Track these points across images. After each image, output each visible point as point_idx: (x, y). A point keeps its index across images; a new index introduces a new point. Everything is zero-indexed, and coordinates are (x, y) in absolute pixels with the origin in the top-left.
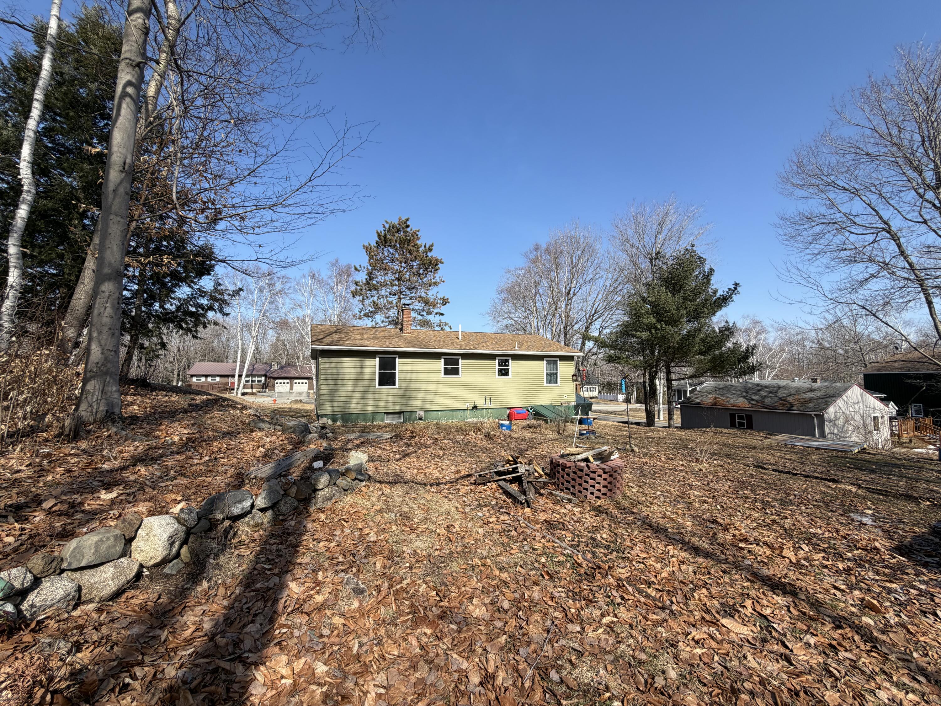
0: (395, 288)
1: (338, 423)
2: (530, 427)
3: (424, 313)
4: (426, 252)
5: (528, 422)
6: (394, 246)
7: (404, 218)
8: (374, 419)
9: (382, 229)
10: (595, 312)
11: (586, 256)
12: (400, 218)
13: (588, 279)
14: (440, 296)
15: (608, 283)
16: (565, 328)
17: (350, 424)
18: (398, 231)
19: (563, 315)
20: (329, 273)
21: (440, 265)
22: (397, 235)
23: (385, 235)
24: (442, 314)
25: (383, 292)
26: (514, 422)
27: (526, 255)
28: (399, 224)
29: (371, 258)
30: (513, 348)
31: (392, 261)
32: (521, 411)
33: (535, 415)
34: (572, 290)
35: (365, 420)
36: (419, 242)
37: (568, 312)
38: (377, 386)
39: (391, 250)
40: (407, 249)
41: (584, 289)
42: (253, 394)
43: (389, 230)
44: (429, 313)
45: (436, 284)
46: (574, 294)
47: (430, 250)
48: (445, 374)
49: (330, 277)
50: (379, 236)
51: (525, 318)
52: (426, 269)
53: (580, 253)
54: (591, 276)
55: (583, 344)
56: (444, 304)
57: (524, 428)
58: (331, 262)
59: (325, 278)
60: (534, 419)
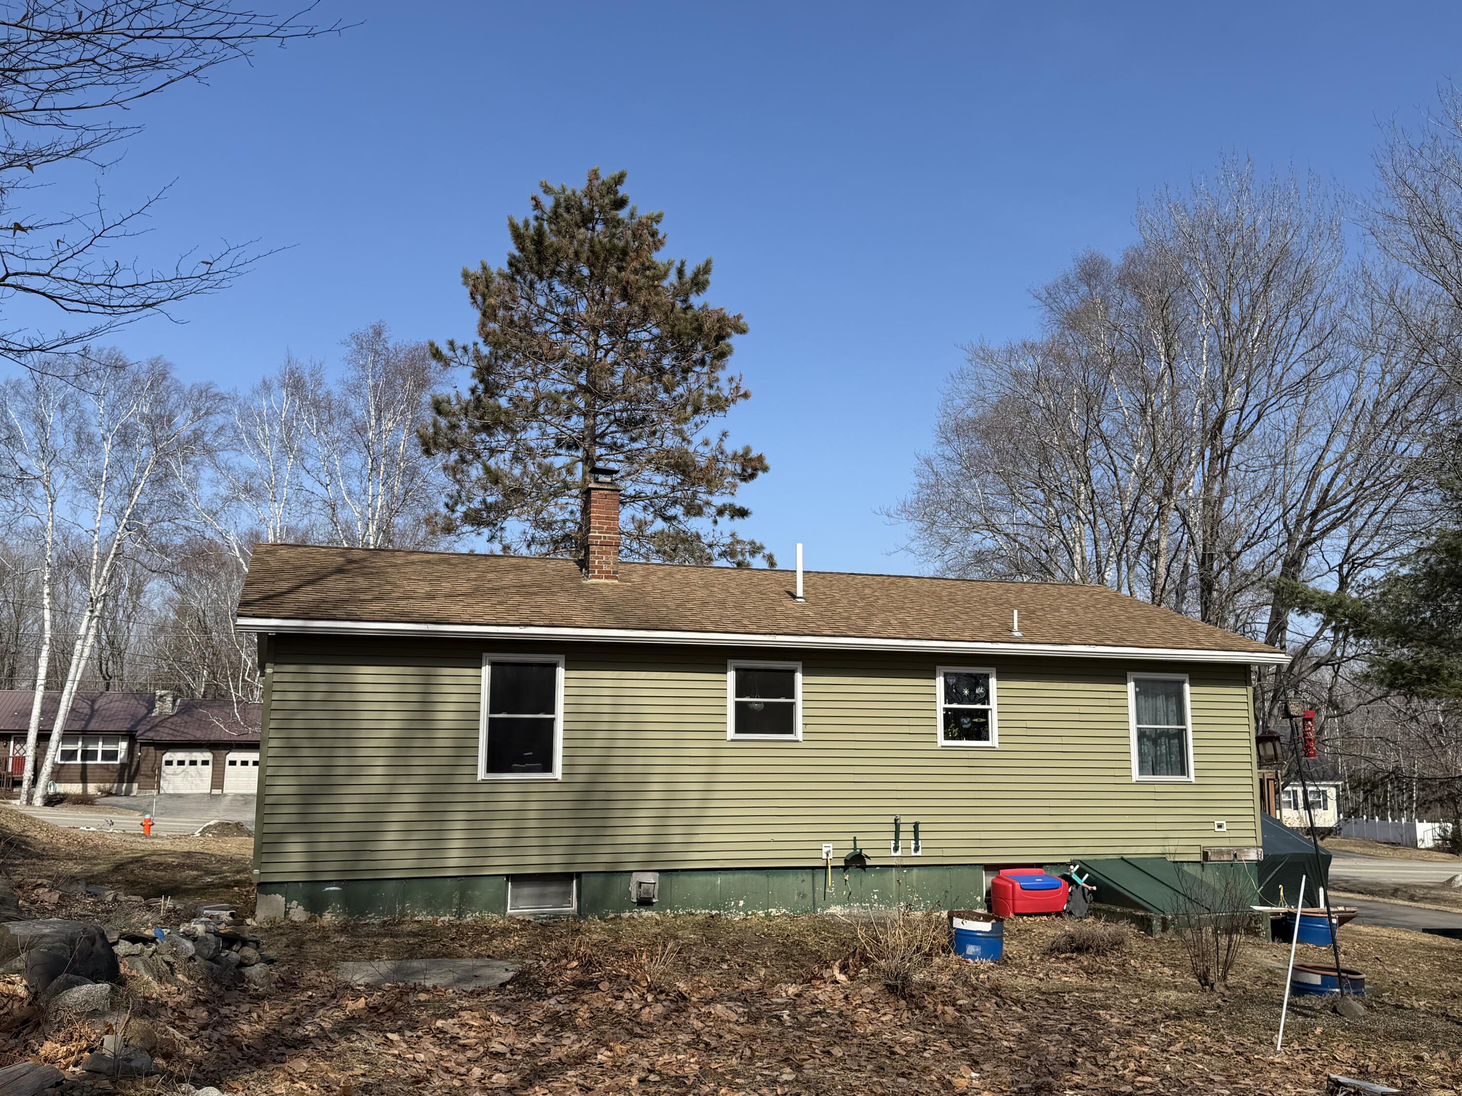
0: (577, 422)
1: (328, 918)
2: (1080, 949)
3: (677, 511)
4: (683, 292)
5: (1069, 926)
6: (571, 272)
7: (606, 175)
8: (464, 904)
9: (531, 215)
10: (1323, 504)
11: (1277, 297)
12: (595, 174)
13: (1292, 378)
14: (732, 446)
15: (1369, 392)
16: (1205, 561)
17: (373, 919)
18: (587, 220)
19: (1195, 517)
20: (351, 374)
21: (735, 340)
22: (582, 233)
23: (540, 232)
24: (742, 513)
25: (531, 435)
26: (1012, 923)
27: (1050, 298)
28: (589, 194)
29: (488, 314)
30: (1004, 633)
31: (566, 326)
32: (1038, 878)
33: (1097, 896)
34: (1232, 420)
35: (432, 905)
36: (659, 257)
37: (1212, 504)
38: (482, 773)
39: (559, 288)
40: (617, 281)
41: (1273, 417)
42: (84, 800)
43: (555, 217)
44: (693, 510)
45: (718, 404)
46: (1238, 438)
47: (699, 283)
48: (741, 727)
49: (355, 390)
50: (518, 236)
51: (1050, 527)
52: (684, 352)
53: (1257, 283)
54: (1301, 369)
55: (1278, 627)
56: (747, 477)
57: (1054, 950)
58: (356, 337)
59: (337, 392)
60: (1095, 913)
